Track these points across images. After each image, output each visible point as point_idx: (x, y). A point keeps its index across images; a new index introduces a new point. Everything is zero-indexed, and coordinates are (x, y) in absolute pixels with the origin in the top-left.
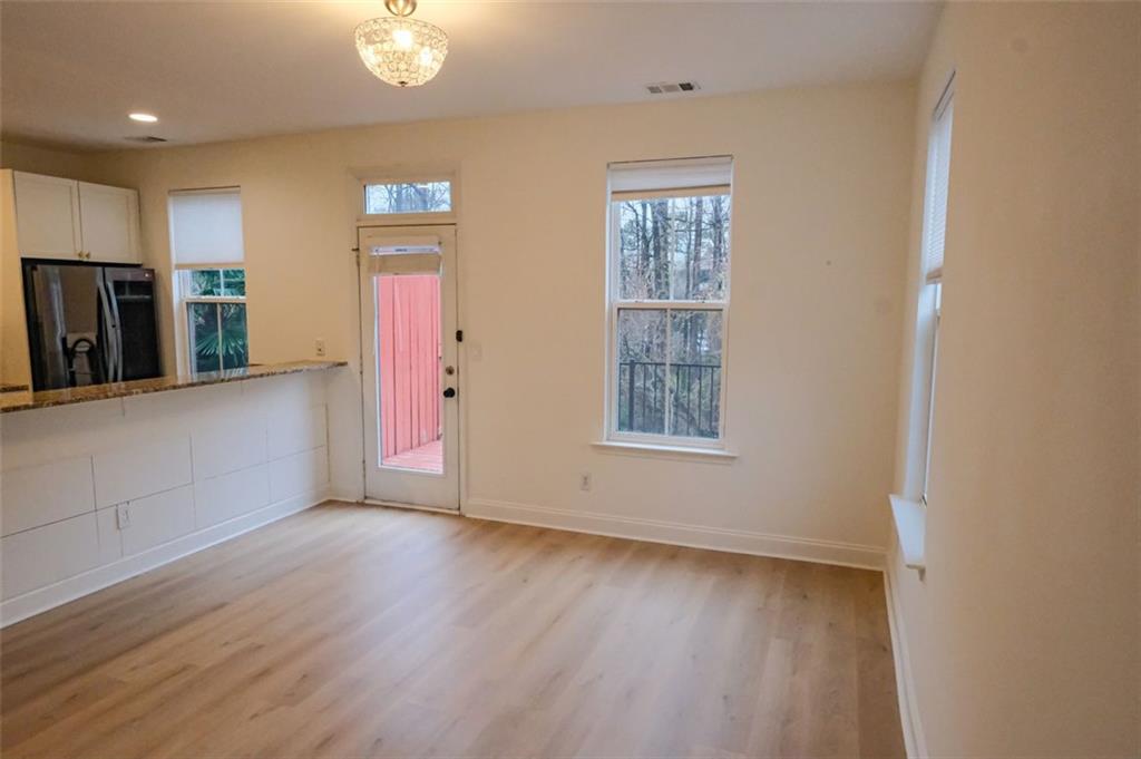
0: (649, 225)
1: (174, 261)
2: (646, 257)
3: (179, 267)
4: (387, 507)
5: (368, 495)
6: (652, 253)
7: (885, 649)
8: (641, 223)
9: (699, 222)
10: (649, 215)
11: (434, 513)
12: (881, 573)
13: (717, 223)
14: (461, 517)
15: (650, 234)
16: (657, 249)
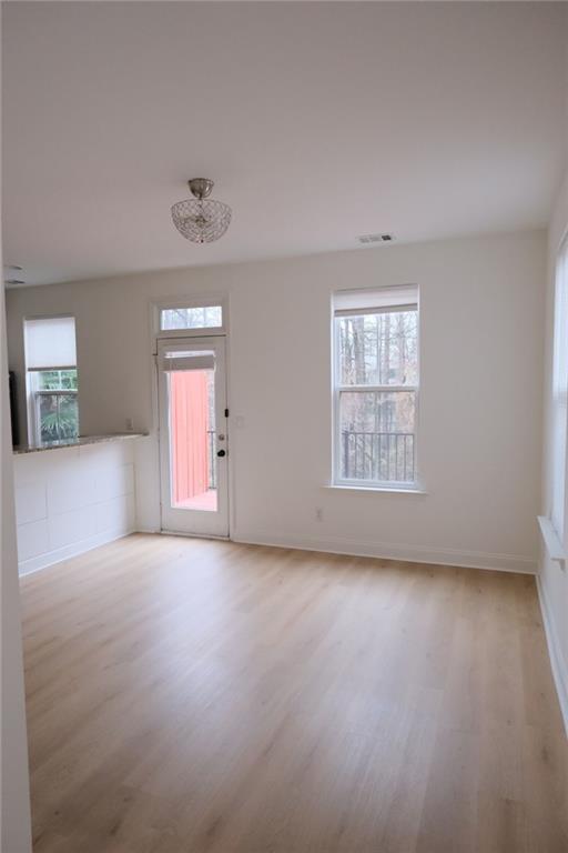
0: (351, 336)
1: (27, 366)
2: (349, 360)
3: (30, 370)
4: (177, 536)
5: (165, 527)
6: (353, 357)
7: (538, 625)
8: (344, 335)
9: (387, 333)
10: (350, 329)
11: (211, 539)
12: (534, 576)
13: (401, 335)
14: (230, 542)
15: (351, 343)
16: (357, 354)
